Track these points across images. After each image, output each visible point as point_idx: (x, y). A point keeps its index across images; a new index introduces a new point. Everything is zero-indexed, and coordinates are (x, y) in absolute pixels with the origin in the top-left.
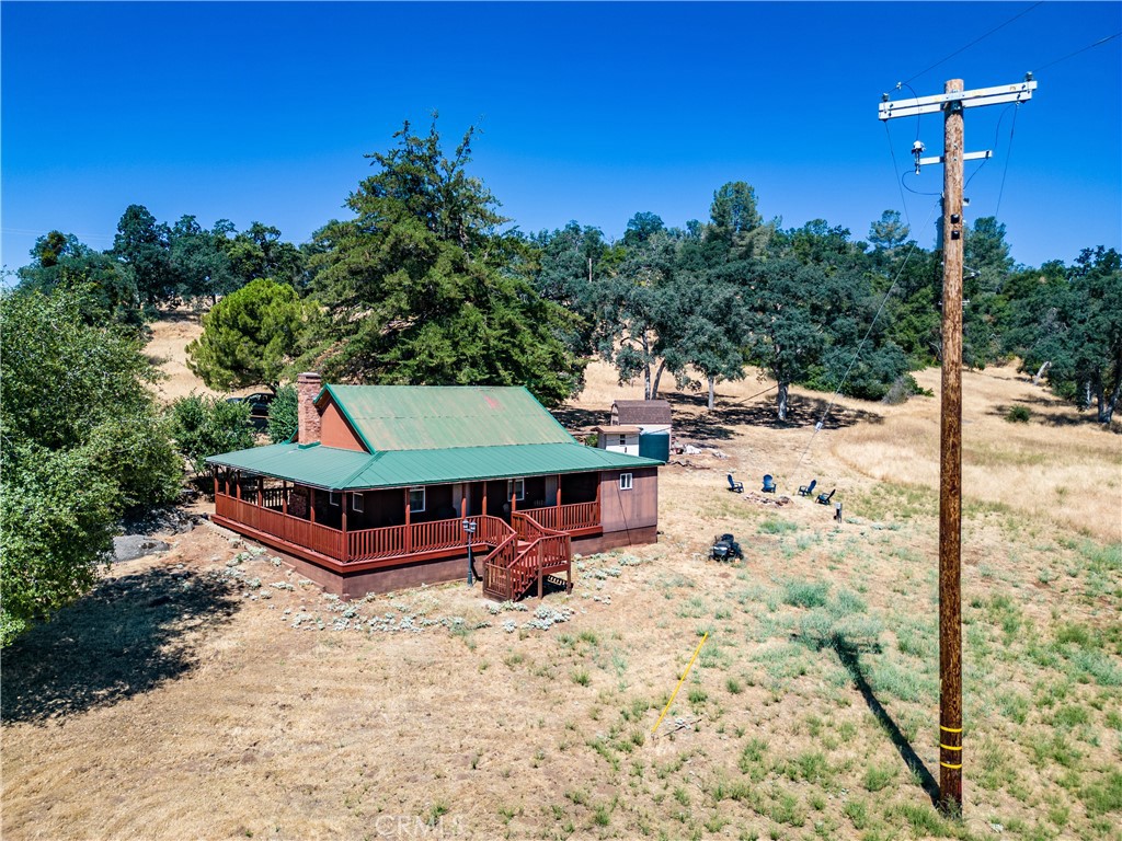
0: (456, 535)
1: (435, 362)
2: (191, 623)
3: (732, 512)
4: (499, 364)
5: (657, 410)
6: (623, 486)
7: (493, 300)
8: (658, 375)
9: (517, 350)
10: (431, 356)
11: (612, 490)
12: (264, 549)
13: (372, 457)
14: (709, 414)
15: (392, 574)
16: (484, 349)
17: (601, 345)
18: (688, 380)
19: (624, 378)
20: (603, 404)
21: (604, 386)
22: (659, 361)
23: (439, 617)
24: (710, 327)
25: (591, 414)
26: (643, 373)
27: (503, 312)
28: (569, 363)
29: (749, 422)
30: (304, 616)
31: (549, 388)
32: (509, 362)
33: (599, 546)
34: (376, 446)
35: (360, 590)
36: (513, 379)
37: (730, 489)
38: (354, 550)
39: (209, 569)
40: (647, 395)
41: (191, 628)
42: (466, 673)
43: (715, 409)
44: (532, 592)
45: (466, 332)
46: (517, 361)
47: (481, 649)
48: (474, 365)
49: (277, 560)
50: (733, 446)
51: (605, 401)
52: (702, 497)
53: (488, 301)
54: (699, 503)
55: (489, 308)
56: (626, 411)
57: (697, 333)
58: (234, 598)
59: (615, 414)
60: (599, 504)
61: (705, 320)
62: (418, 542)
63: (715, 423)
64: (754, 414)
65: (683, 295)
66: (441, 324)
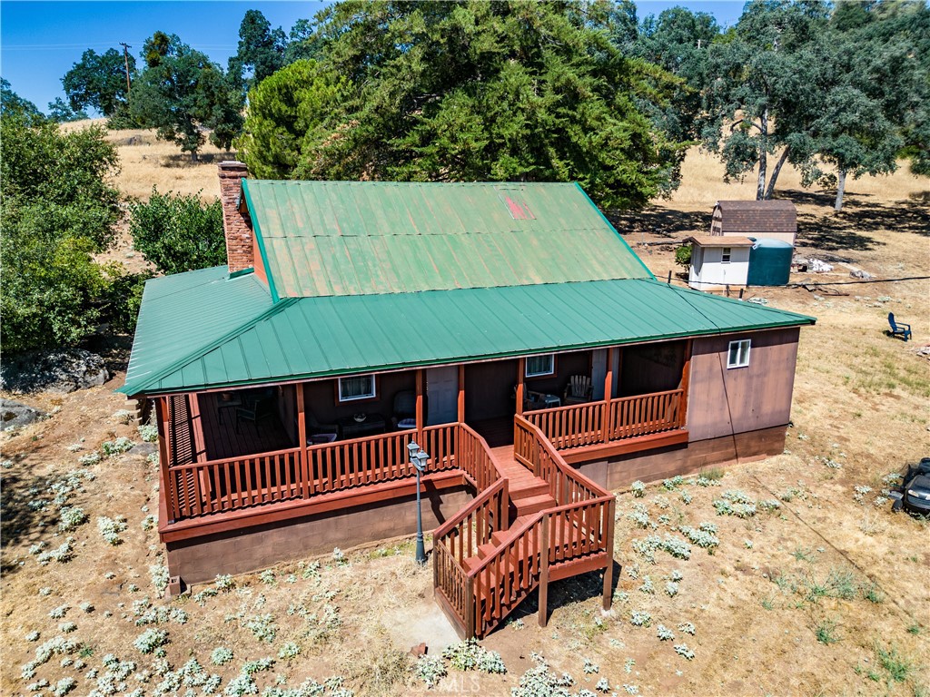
3: (903, 380)
4: (552, 150)
5: (776, 213)
6: (733, 361)
7: (547, 54)
8: (778, 168)
9: (577, 128)
10: (454, 139)
11: (711, 369)
14: (836, 216)
15: (275, 537)
16: (527, 126)
17: (706, 130)
18: (819, 174)
19: (732, 171)
20: (702, 204)
21: (702, 182)
22: (780, 150)
24: (863, 100)
25: (686, 216)
26: (757, 166)
27: (560, 70)
28: (656, 148)
29: (890, 227)
31: (625, 185)
32: (564, 145)
33: (679, 463)
35: (207, 567)
36: (571, 172)
37: (888, 333)
40: (760, 194)
43: (844, 209)
45: (505, 105)
46: (576, 145)
48: (515, 152)
50: (873, 259)
51: (704, 200)
52: (846, 347)
53: (539, 55)
54: (844, 358)
55: (541, 66)
56: (732, 216)
57: (844, 110)
59: (717, 219)
60: (684, 394)
61: (856, 92)
63: (844, 228)
64: (895, 217)
65: (825, 59)
66: (471, 92)
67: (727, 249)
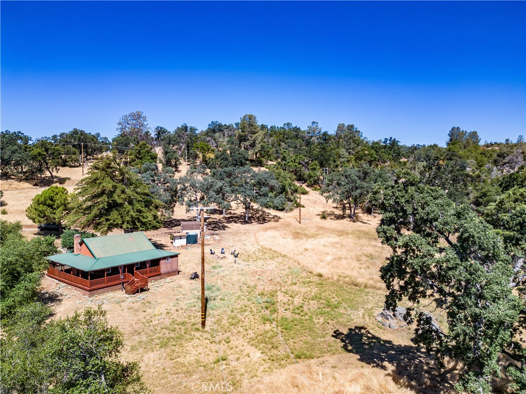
0: (119, 279)
1: (115, 223)
2: (51, 305)
5: (195, 225)
6: (167, 261)
10: (114, 221)
11: (164, 263)
12: (65, 284)
13: (96, 260)
15: (102, 290)
23: (113, 300)
29: (235, 222)
30: (79, 302)
33: (160, 278)
34: (97, 257)
35: (93, 294)
36: (141, 225)
38: (91, 285)
39: (51, 291)
41: (52, 306)
42: (118, 312)
43: (226, 216)
44: (138, 292)
47: (122, 306)
49: (70, 287)
50: (224, 233)
53: (133, 203)
56: (185, 226)
58: (60, 298)
60: (160, 267)
62: (108, 281)
63: (223, 223)
64: (238, 218)
66: (117, 210)
67: (181, 236)
